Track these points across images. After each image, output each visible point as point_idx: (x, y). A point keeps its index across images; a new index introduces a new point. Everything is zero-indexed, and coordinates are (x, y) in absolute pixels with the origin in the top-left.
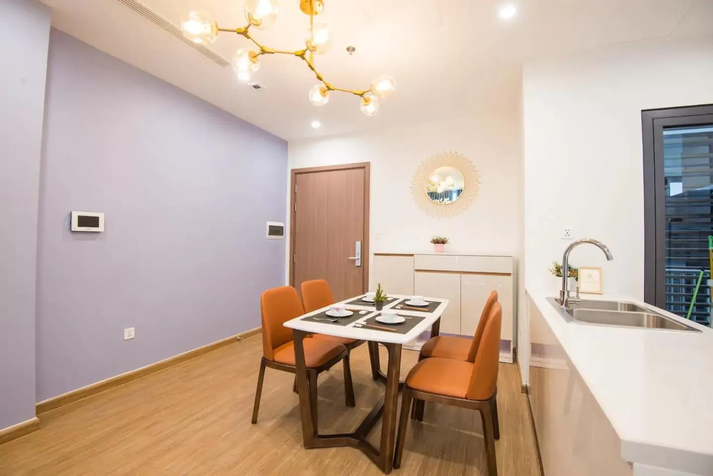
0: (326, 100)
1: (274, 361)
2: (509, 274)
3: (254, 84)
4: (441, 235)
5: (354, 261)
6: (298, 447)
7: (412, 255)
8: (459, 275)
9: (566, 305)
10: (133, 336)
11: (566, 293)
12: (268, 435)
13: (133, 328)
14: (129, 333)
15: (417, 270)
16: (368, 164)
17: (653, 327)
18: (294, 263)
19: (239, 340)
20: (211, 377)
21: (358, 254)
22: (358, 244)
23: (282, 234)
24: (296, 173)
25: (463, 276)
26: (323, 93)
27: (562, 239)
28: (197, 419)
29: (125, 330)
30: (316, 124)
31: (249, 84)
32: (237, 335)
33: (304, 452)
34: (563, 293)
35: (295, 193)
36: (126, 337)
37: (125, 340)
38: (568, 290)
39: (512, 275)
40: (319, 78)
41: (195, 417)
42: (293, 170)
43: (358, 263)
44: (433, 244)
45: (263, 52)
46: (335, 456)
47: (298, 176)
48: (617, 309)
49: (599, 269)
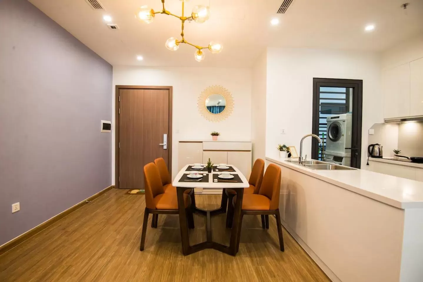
0: (176, 48)
1: (156, 209)
2: (250, 151)
3: (113, 25)
4: (216, 131)
5: (163, 146)
6: (180, 256)
7: (202, 142)
8: (227, 152)
9: (302, 163)
10: (19, 209)
11: (301, 158)
12: (157, 254)
13: (19, 203)
14: (16, 207)
15: (204, 150)
16: (171, 87)
17: (334, 169)
18: (119, 149)
19: (87, 203)
20: (86, 229)
21: (165, 142)
22: (165, 136)
23: (110, 129)
24: (119, 88)
25: (228, 152)
26: (177, 43)
27: (281, 134)
28: (99, 258)
29: (13, 205)
30: (140, 58)
31: (108, 25)
32: (86, 200)
33: (185, 258)
34: (300, 158)
35: (119, 101)
36: (13, 211)
37: (13, 213)
38: (302, 157)
39: (251, 151)
40: (182, 35)
41: (96, 257)
42: (116, 86)
43: (165, 147)
44: (212, 136)
45: (164, 12)
46: (203, 255)
47: (121, 90)
48: (309, 164)
49: (294, 147)
